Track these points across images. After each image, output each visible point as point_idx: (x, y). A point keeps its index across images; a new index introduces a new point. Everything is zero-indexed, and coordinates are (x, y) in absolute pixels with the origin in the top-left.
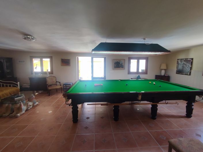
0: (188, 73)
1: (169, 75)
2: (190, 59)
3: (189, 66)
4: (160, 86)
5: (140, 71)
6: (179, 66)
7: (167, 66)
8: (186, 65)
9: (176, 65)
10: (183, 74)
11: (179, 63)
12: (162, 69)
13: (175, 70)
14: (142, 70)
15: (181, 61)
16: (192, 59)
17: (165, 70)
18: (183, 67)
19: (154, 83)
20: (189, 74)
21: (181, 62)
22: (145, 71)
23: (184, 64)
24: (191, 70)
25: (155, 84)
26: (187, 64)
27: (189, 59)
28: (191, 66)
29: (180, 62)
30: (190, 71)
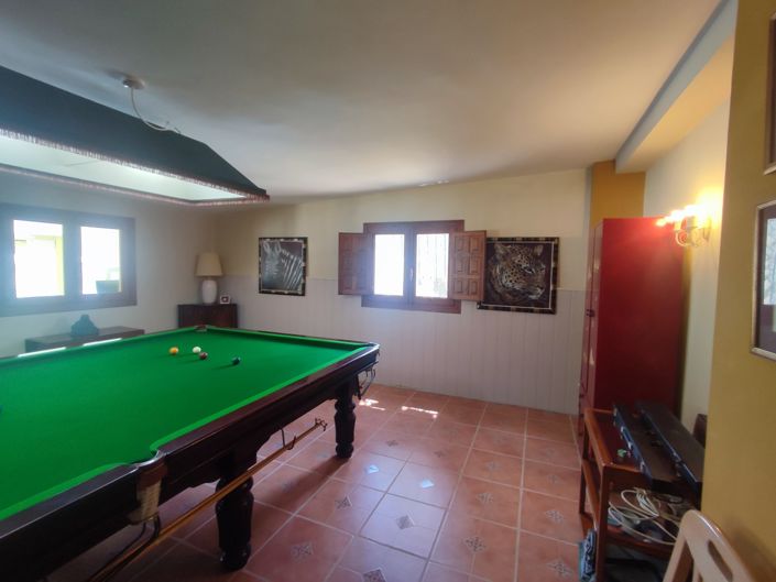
0: (296, 289)
1: (234, 302)
2: (299, 238)
3: (297, 262)
4: (236, 362)
5: (89, 288)
6: (267, 262)
7: (223, 262)
8: (288, 258)
9: (256, 259)
10: (284, 294)
11: (265, 254)
12: (206, 278)
13: (254, 279)
14: (100, 285)
15: (272, 246)
16: (305, 240)
17: (214, 278)
18: (280, 266)
19: (197, 349)
20: (299, 291)
21: (273, 250)
22: (120, 290)
23: (282, 256)
24: (304, 277)
25: (203, 358)
26: (292, 257)
27: (296, 240)
28: (303, 265)
29: (268, 250)
30: (302, 281)
